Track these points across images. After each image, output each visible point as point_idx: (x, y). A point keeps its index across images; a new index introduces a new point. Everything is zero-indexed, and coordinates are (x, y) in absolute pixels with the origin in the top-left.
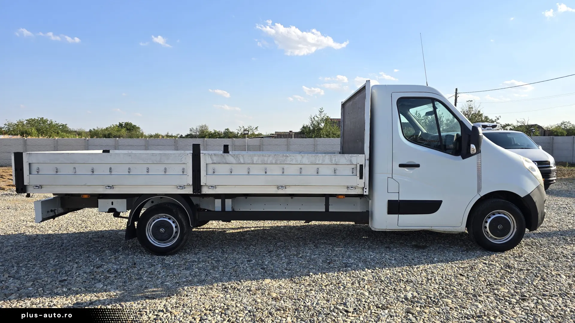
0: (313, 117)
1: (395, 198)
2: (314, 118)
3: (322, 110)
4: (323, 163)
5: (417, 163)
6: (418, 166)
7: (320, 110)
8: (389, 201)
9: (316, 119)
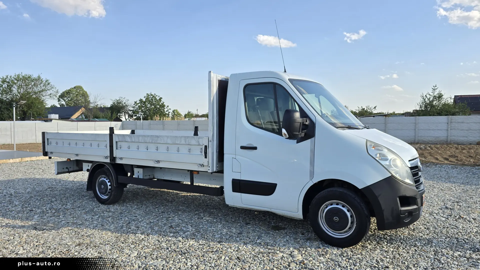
0: (424, 96)
1: (238, 177)
2: (426, 96)
3: (436, 88)
4: (181, 143)
5: (255, 146)
6: (255, 148)
7: (433, 88)
8: (233, 180)
9: (428, 96)
